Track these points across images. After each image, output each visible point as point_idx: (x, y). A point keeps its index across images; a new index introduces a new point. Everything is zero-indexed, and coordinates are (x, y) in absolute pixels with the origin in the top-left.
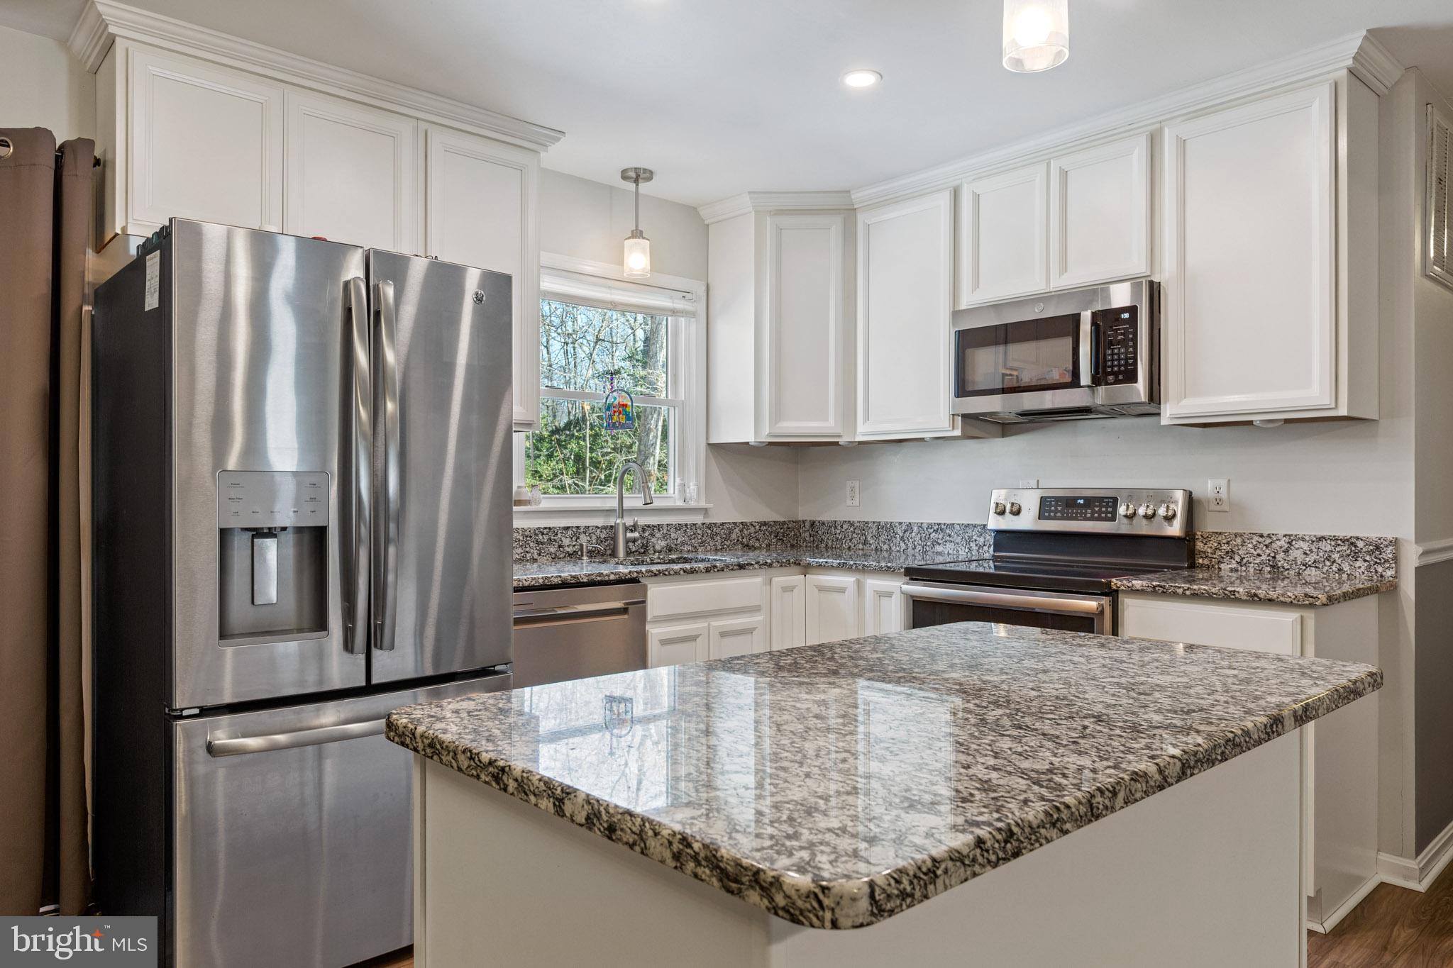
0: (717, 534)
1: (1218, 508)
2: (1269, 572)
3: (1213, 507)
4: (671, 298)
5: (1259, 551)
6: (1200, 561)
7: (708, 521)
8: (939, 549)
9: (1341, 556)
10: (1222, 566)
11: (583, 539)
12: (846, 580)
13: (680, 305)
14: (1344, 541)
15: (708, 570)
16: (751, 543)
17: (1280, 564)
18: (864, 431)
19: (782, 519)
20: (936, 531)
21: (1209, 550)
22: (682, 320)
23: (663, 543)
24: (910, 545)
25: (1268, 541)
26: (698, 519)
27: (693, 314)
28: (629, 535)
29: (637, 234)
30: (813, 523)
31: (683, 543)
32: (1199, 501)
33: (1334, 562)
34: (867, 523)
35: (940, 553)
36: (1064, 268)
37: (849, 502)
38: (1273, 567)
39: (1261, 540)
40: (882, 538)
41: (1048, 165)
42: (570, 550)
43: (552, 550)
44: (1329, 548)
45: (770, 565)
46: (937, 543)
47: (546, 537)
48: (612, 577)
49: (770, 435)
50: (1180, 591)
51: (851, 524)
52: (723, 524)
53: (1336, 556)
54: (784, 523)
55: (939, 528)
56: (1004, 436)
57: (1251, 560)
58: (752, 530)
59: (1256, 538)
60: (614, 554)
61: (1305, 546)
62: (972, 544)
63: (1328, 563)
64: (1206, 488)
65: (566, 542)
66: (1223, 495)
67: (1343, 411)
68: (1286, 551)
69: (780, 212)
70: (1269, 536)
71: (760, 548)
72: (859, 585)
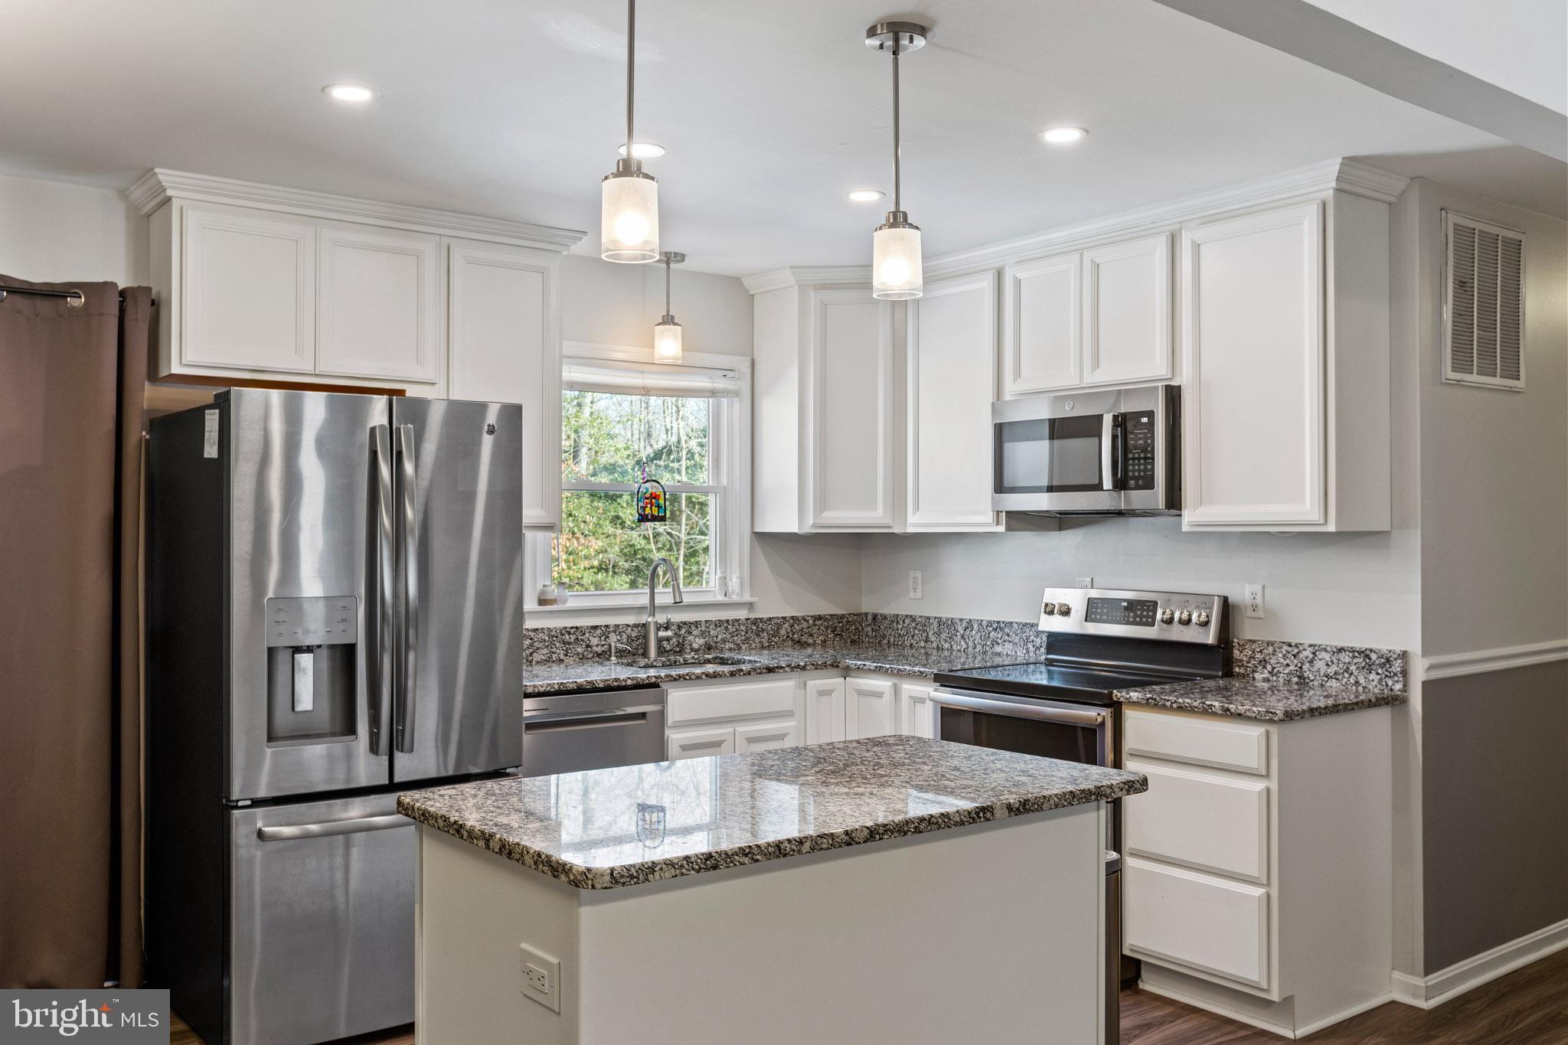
0: (763, 630)
1: (1253, 614)
2: (1297, 683)
3: (1250, 613)
4: (711, 378)
5: (1287, 661)
6: (1237, 669)
7: (753, 616)
8: (998, 649)
9: (1358, 668)
10: (1256, 675)
11: (613, 638)
12: (882, 684)
13: (720, 384)
14: (1360, 653)
15: (732, 674)
16: (804, 639)
17: (1306, 675)
18: (914, 523)
19: (840, 612)
20: (995, 630)
21: (1244, 658)
22: (725, 401)
23: (701, 641)
24: (971, 644)
25: (1296, 651)
26: (742, 614)
27: (736, 394)
28: (662, 634)
29: (668, 320)
30: (875, 616)
31: (724, 641)
32: (1236, 607)
33: (1352, 674)
34: (929, 618)
35: (999, 654)
36: (1096, 364)
37: (912, 595)
38: (1300, 677)
39: (1290, 649)
40: (944, 636)
41: (1081, 256)
42: (599, 649)
43: (580, 650)
44: (1347, 660)
45: (804, 668)
46: (995, 642)
47: (573, 637)
48: (629, 682)
49: (814, 526)
50: (1168, 704)
51: (913, 619)
52: (770, 619)
53: (1353, 668)
54: (843, 616)
55: (999, 626)
56: (1060, 529)
57: (1281, 669)
58: (805, 625)
59: (1285, 648)
60: (645, 655)
61: (1327, 656)
62: (1030, 645)
63: (1346, 675)
64: (1242, 593)
65: (595, 641)
66: (1259, 600)
67: (1331, 528)
68: (1311, 662)
69: (824, 287)
70: (1296, 646)
71: (814, 644)
72: (896, 689)
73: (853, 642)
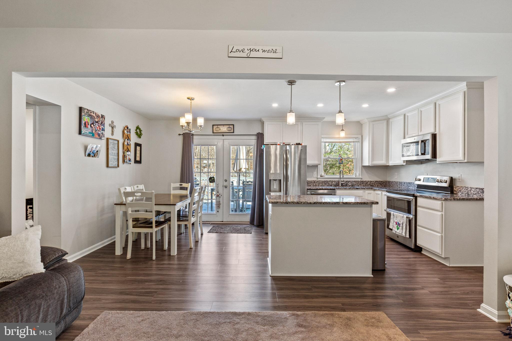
0: (364, 183)
1: (459, 181)
2: (467, 195)
3: (458, 180)
4: (353, 139)
5: (465, 191)
6: (455, 192)
7: (362, 180)
8: (410, 188)
9: (480, 192)
10: (459, 194)
11: (334, 183)
12: (379, 192)
13: (355, 140)
14: (481, 189)
15: (349, 189)
16: (373, 185)
17: (469, 194)
18: (391, 163)
19: (381, 180)
20: (409, 184)
21: (456, 190)
22: (356, 143)
23: (351, 184)
24: (405, 187)
25: (467, 188)
26: (359, 180)
27: (358, 142)
28: (342, 182)
29: (343, 130)
30: (389, 181)
31: (355, 184)
32: (455, 179)
33: (479, 194)
34: (398, 182)
35: (410, 189)
36: (421, 131)
37: (395, 177)
38: (468, 194)
39: (466, 188)
40: (400, 185)
41: (418, 109)
42: (331, 184)
43: (327, 184)
44: (478, 190)
45: (364, 189)
46: (409, 186)
47: (326, 182)
48: (329, 189)
49: (371, 164)
50: (424, 196)
51: (395, 182)
52: (365, 181)
53: (479, 192)
54: (382, 181)
55: (410, 183)
56: (421, 164)
57: (464, 192)
58: (373, 182)
59: (465, 188)
60: (339, 186)
61: (474, 190)
62: (415, 187)
63: (478, 194)
64: (455, 176)
65: (330, 183)
66: (460, 178)
67: (466, 161)
68: (470, 191)
69: (373, 121)
70: (467, 187)
71: (375, 186)
72: (382, 193)
73: (385, 186)
